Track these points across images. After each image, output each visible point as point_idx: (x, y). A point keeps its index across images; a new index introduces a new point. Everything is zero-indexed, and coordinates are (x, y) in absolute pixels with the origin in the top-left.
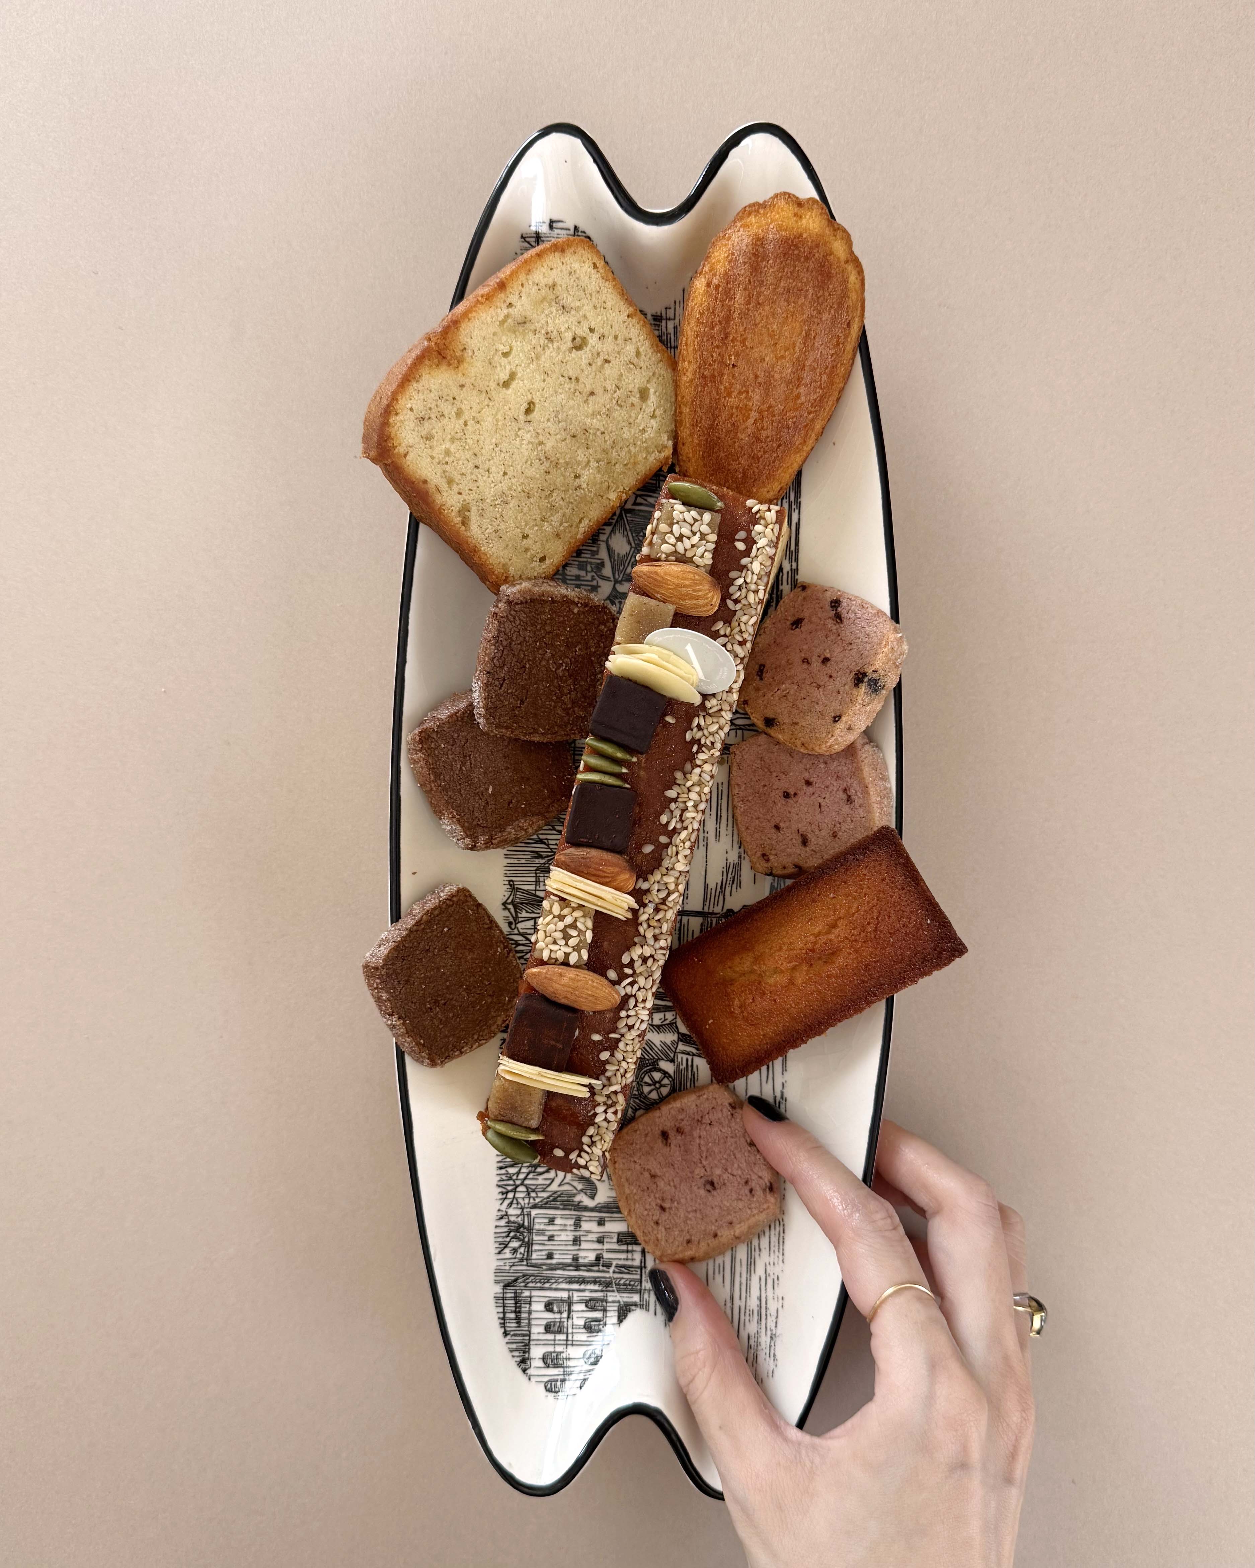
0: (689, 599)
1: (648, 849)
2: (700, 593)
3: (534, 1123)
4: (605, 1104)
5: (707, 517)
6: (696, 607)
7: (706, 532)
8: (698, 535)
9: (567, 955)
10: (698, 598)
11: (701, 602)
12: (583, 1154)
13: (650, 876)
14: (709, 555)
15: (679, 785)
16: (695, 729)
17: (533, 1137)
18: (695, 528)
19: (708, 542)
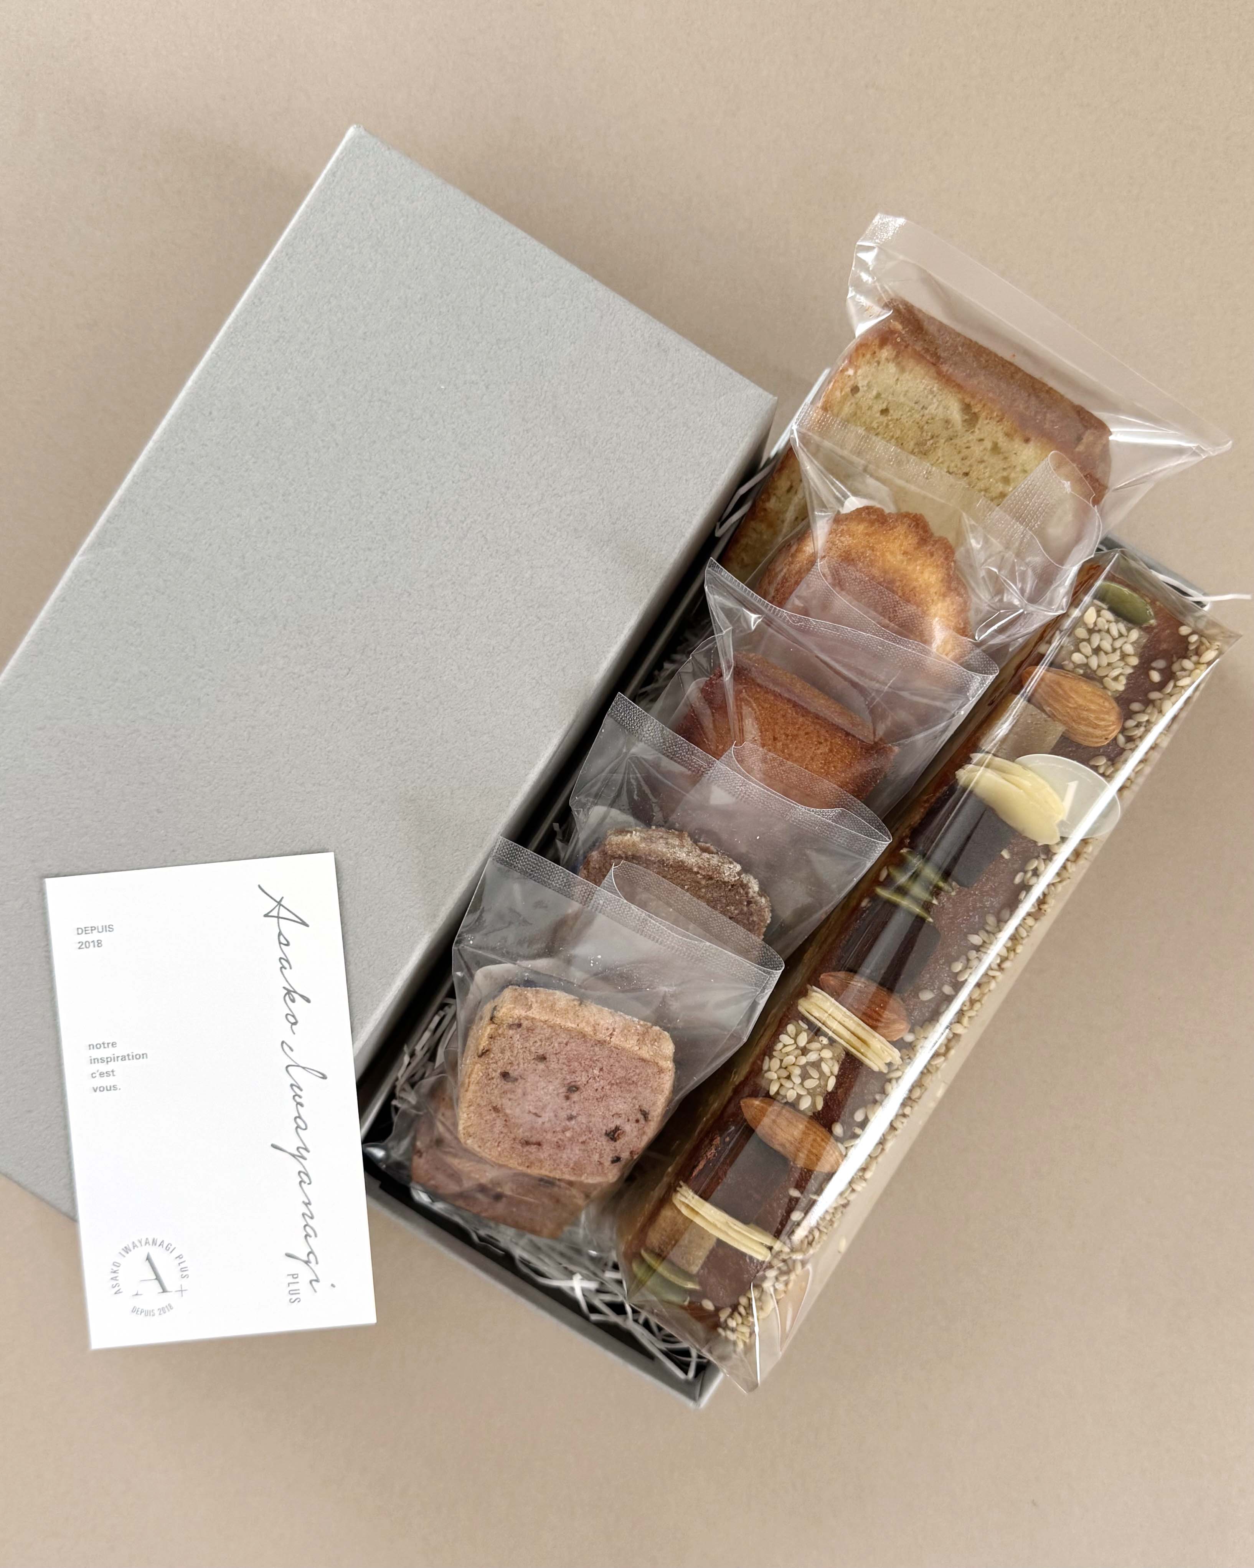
0: (1086, 725)
1: (927, 996)
2: (1102, 723)
3: (695, 1269)
4: (779, 1269)
5: (1135, 634)
6: (1088, 735)
7: (1128, 652)
8: (1118, 652)
9: (799, 1096)
10: (1096, 726)
11: (1098, 732)
12: (736, 1315)
13: (918, 1028)
14: (1123, 680)
15: (987, 932)
16: (1030, 874)
17: (690, 1286)
18: (1118, 644)
19: (1127, 664)
